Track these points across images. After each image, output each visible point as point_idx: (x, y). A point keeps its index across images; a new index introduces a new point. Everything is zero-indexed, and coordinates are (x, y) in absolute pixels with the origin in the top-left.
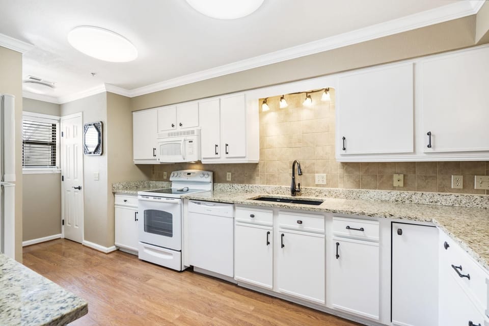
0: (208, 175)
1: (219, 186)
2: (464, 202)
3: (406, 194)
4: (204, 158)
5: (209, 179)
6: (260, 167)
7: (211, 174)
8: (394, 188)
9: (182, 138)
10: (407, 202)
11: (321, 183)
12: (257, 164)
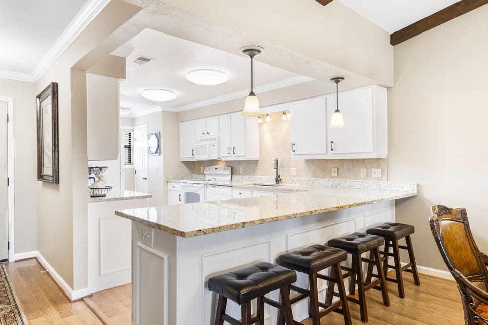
0: (227, 169)
1: (235, 177)
2: (366, 185)
3: (338, 181)
4: (223, 157)
5: (228, 172)
6: (259, 163)
7: (230, 168)
8: (333, 177)
9: (208, 143)
10: (338, 186)
11: (293, 174)
12: (258, 161)
